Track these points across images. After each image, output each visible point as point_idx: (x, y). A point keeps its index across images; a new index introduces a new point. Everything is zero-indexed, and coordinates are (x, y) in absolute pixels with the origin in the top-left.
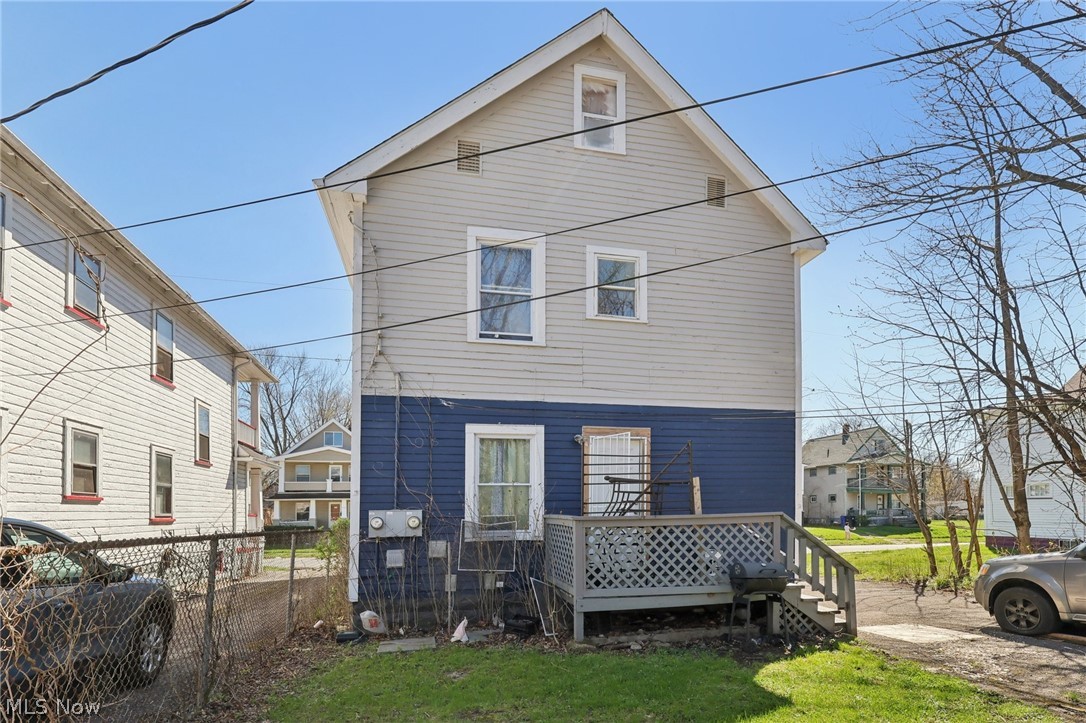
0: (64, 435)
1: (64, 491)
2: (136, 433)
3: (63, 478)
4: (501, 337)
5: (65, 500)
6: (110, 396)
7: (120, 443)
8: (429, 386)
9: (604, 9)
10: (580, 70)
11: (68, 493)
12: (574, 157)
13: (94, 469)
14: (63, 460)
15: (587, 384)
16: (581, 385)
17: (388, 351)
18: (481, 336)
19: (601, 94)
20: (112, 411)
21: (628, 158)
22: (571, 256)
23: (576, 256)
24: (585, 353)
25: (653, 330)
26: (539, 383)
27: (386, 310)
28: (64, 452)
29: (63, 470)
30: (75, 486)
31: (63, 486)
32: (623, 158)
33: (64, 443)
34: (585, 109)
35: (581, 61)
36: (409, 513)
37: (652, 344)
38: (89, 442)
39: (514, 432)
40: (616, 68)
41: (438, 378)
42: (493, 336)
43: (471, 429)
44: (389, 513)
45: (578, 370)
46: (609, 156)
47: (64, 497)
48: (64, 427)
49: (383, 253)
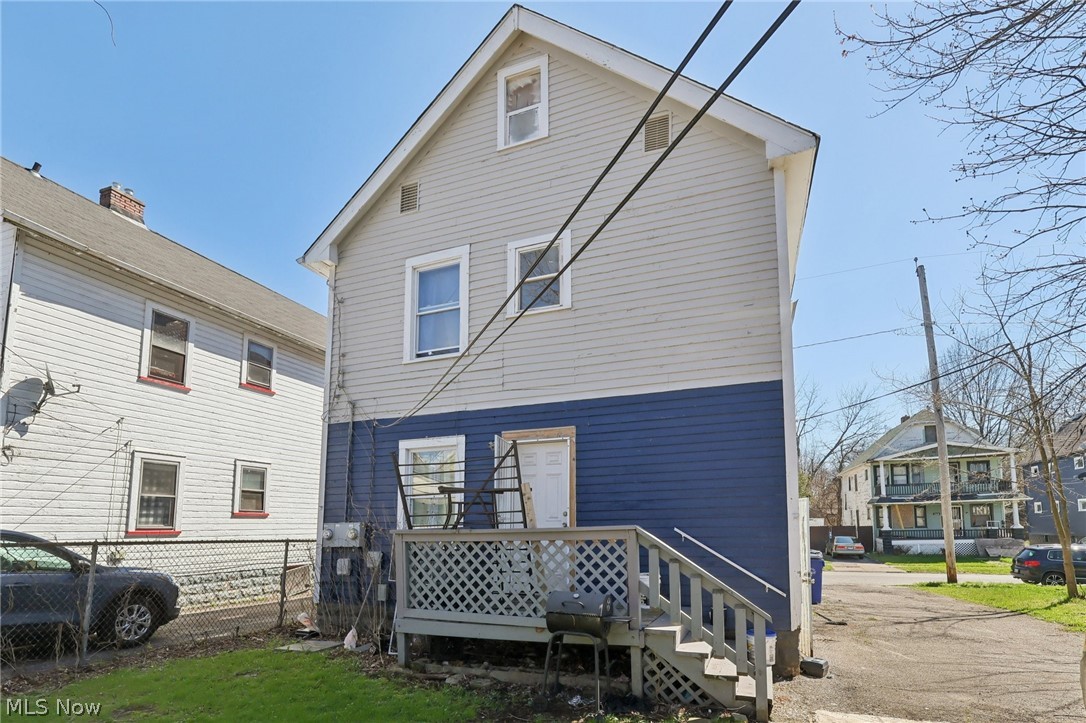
0: (235, 471)
1: (233, 509)
2: (307, 465)
3: (233, 500)
4: (434, 353)
5: (234, 516)
6: (280, 440)
7: (290, 474)
8: (373, 409)
9: (514, 6)
10: (503, 74)
11: (236, 511)
12: (499, 160)
13: (262, 493)
14: (234, 488)
15: (506, 387)
16: (500, 388)
17: (347, 384)
18: (419, 356)
19: (528, 87)
20: (282, 451)
21: (551, 139)
22: (493, 258)
23: (497, 258)
24: (506, 355)
25: (578, 314)
26: (462, 393)
27: (347, 350)
28: (234, 483)
29: (233, 495)
30: (242, 505)
31: (233, 506)
32: (547, 141)
33: (234, 476)
34: (509, 109)
35: (504, 66)
36: (351, 525)
37: (578, 330)
38: (257, 475)
39: (439, 444)
40: (539, 53)
41: (380, 401)
42: (426, 355)
43: (403, 445)
44: (337, 525)
45: (499, 373)
46: (532, 145)
47: (233, 513)
48: (235, 465)
49: (347, 302)
